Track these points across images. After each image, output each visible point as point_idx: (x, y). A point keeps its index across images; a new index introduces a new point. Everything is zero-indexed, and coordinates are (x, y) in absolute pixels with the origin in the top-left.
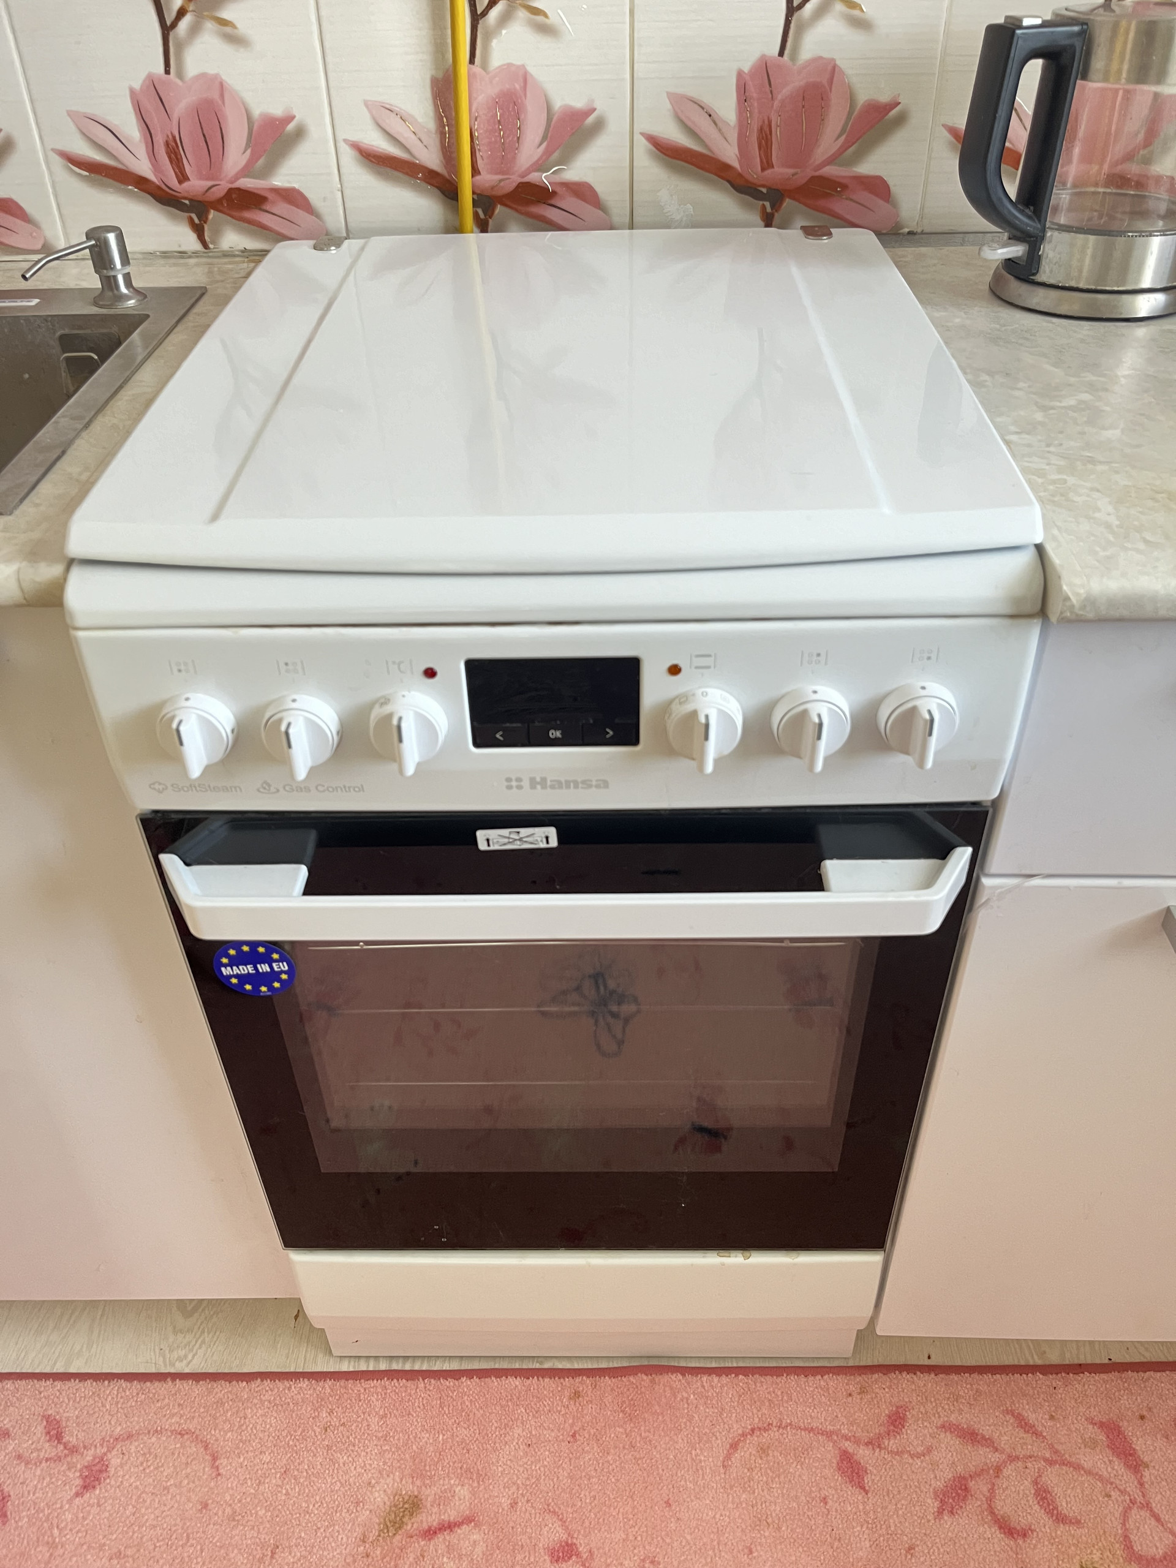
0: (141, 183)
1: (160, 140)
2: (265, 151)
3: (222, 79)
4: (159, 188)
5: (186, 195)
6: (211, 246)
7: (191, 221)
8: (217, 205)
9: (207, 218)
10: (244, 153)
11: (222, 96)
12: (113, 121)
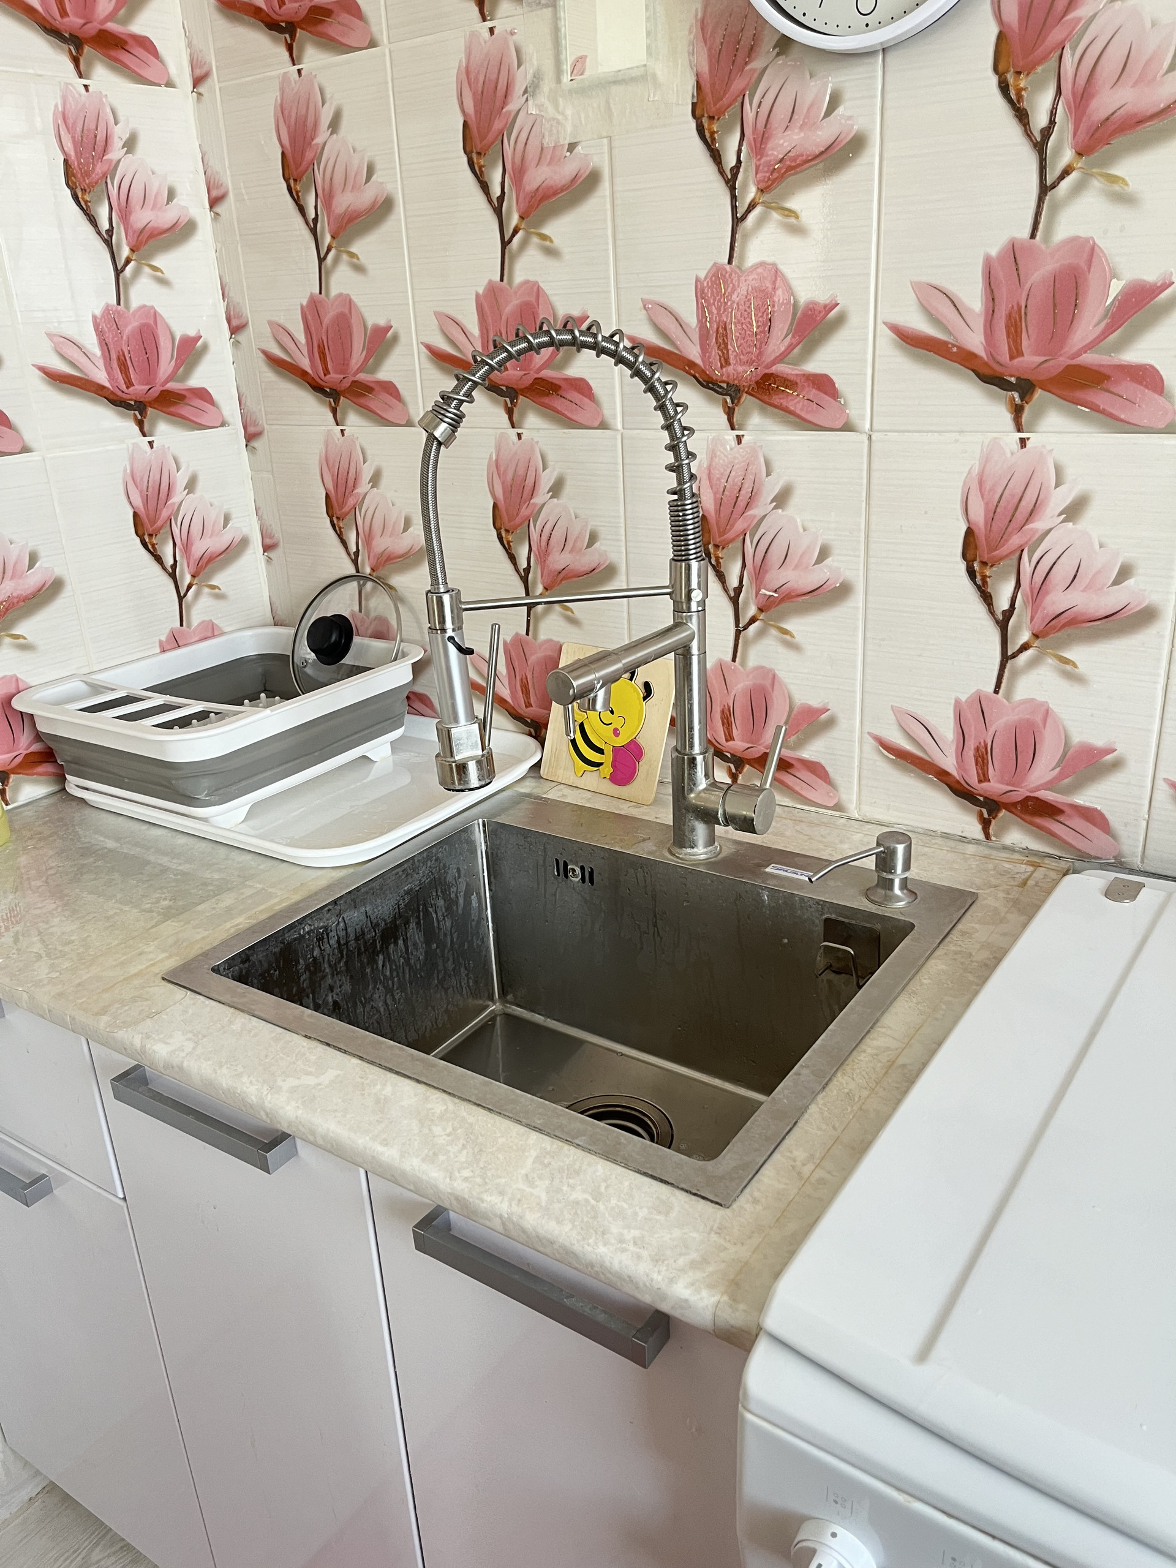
0: (942, 775)
1: (971, 745)
2: (1074, 773)
3: (1049, 707)
4: (958, 782)
5: (982, 793)
6: (993, 838)
7: (981, 814)
8: (1011, 807)
9: (996, 816)
10: (1053, 770)
11: (1045, 721)
12: (932, 721)
